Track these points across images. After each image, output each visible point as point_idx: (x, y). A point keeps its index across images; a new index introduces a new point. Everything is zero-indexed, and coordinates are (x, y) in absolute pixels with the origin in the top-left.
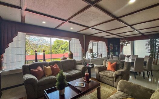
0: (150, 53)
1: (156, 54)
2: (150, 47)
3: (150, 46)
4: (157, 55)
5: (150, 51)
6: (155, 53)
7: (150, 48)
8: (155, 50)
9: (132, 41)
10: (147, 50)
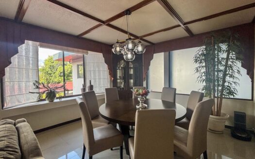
0: (204, 84)
1: (219, 85)
2: (206, 66)
3: (204, 64)
4: (220, 88)
5: (204, 78)
6: (216, 84)
7: (204, 70)
8: (216, 73)
9: (167, 53)
10: (198, 74)
